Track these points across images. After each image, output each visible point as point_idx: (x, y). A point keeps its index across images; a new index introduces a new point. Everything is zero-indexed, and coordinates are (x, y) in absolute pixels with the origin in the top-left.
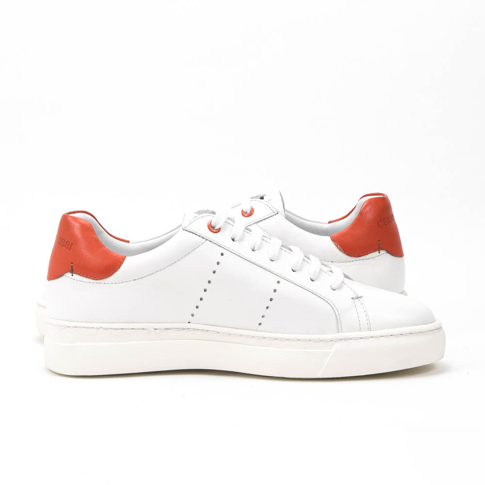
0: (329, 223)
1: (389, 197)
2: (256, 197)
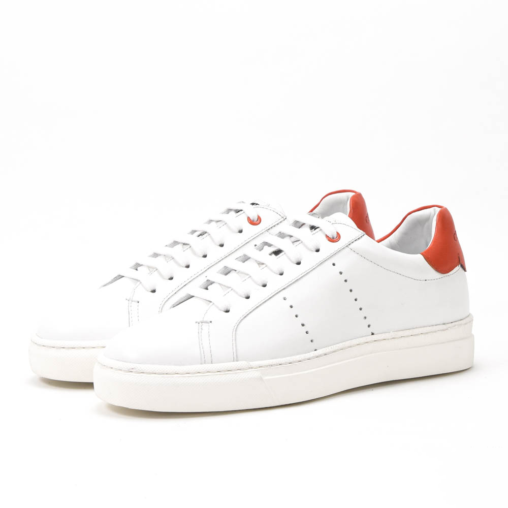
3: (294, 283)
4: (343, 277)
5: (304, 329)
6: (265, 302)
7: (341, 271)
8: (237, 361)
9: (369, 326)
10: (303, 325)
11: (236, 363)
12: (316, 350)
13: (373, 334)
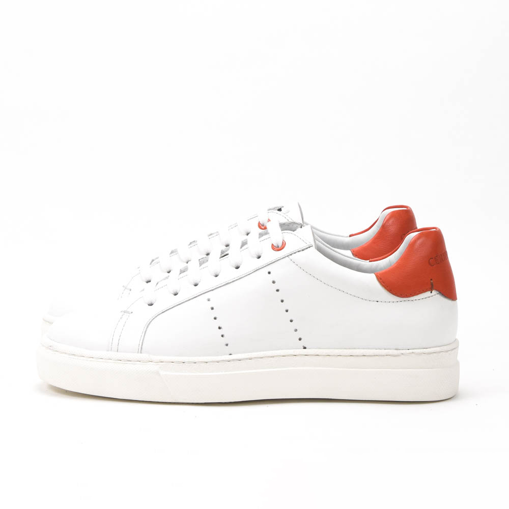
0: (350, 236)
1: (413, 210)
2: (274, 209)
3: (224, 285)
4: (276, 286)
5: (221, 332)
6: (189, 300)
7: (275, 280)
8: (141, 353)
9: (300, 339)
10: (220, 328)
11: (139, 354)
12: (231, 354)
13: (305, 348)
